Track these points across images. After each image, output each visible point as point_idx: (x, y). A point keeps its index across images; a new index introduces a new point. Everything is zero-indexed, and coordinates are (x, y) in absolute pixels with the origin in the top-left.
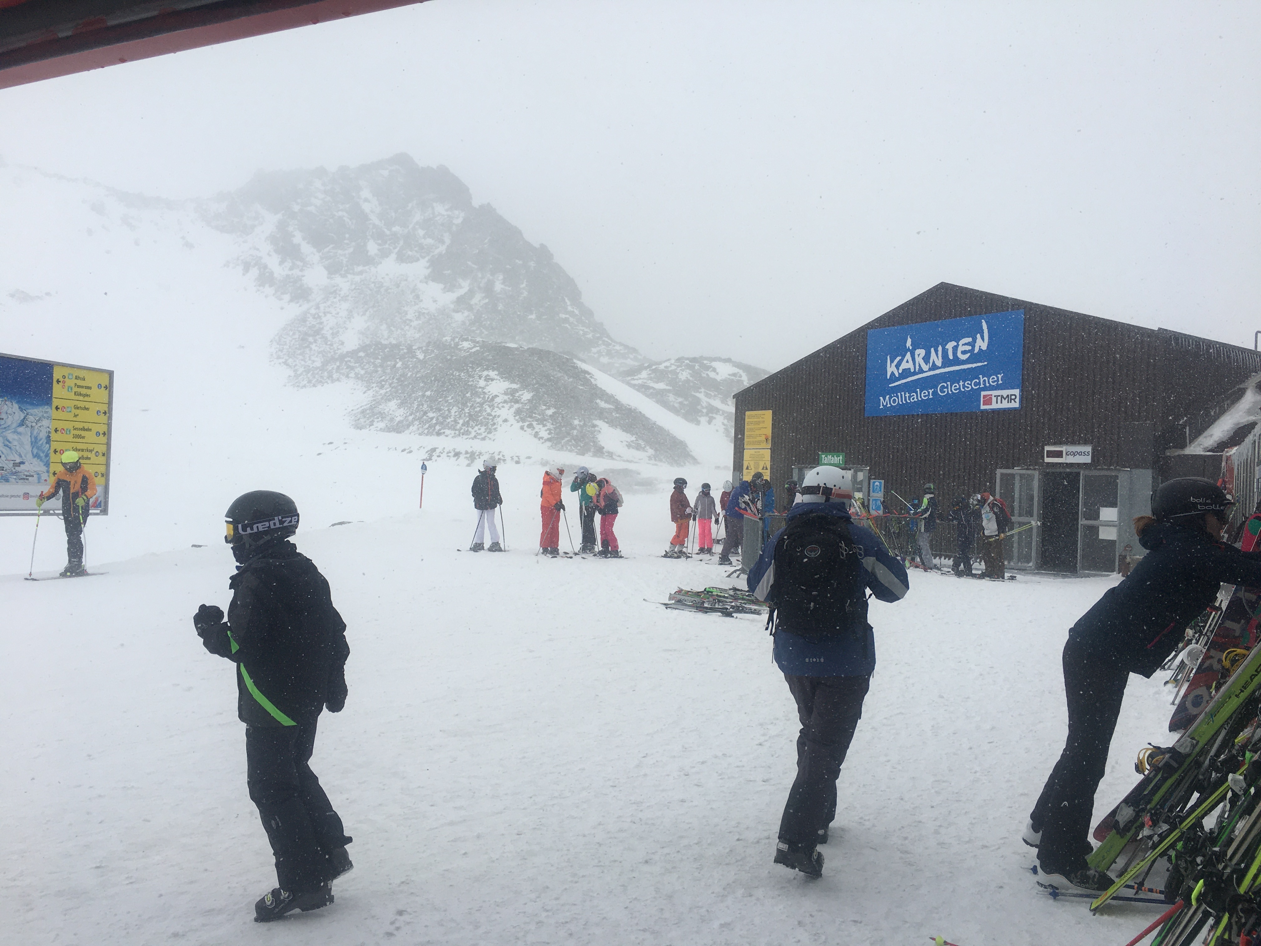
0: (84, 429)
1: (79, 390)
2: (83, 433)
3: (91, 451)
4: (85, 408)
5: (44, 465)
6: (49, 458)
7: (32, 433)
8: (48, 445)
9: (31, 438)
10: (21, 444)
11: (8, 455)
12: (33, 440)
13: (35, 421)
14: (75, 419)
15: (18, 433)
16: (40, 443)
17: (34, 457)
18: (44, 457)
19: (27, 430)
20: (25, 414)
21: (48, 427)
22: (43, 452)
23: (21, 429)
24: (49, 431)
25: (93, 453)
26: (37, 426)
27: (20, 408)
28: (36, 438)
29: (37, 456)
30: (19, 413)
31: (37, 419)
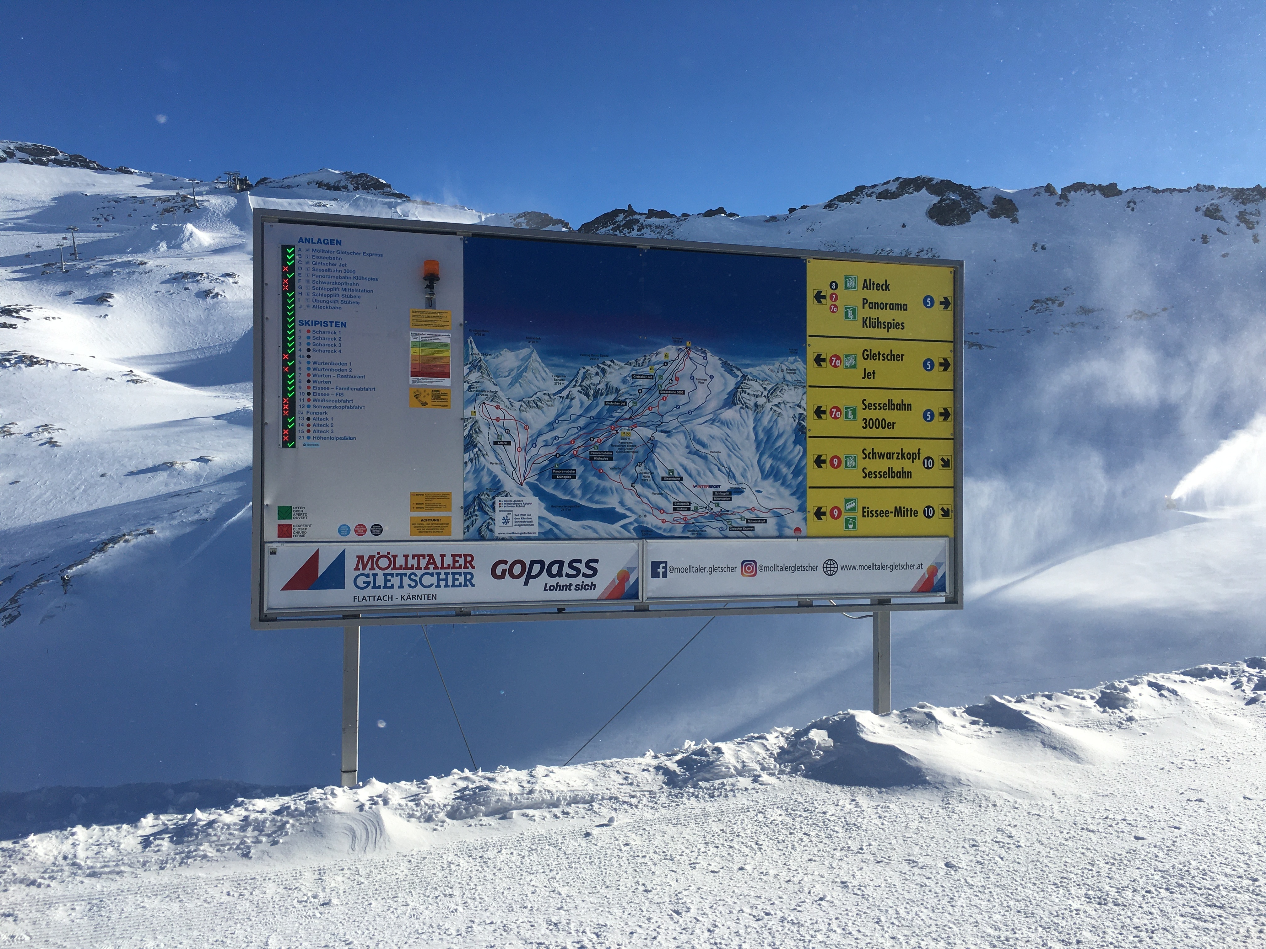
0: (890, 405)
1: (874, 314)
2: (890, 416)
3: (913, 457)
4: (892, 355)
5: (792, 494)
6: (801, 478)
7: (757, 420)
8: (799, 447)
9: (756, 434)
10: (733, 448)
11: (699, 474)
12: (761, 435)
13: (765, 393)
14: (867, 383)
15: (723, 423)
16: (780, 442)
17: (765, 477)
18: (791, 476)
19: (745, 418)
20: (739, 379)
21: (799, 406)
22: (789, 465)
23: (729, 414)
24: (801, 415)
25: (918, 462)
26: (769, 405)
27: (725, 365)
28: (768, 432)
29: (773, 474)
30: (722, 375)
31: (769, 388)
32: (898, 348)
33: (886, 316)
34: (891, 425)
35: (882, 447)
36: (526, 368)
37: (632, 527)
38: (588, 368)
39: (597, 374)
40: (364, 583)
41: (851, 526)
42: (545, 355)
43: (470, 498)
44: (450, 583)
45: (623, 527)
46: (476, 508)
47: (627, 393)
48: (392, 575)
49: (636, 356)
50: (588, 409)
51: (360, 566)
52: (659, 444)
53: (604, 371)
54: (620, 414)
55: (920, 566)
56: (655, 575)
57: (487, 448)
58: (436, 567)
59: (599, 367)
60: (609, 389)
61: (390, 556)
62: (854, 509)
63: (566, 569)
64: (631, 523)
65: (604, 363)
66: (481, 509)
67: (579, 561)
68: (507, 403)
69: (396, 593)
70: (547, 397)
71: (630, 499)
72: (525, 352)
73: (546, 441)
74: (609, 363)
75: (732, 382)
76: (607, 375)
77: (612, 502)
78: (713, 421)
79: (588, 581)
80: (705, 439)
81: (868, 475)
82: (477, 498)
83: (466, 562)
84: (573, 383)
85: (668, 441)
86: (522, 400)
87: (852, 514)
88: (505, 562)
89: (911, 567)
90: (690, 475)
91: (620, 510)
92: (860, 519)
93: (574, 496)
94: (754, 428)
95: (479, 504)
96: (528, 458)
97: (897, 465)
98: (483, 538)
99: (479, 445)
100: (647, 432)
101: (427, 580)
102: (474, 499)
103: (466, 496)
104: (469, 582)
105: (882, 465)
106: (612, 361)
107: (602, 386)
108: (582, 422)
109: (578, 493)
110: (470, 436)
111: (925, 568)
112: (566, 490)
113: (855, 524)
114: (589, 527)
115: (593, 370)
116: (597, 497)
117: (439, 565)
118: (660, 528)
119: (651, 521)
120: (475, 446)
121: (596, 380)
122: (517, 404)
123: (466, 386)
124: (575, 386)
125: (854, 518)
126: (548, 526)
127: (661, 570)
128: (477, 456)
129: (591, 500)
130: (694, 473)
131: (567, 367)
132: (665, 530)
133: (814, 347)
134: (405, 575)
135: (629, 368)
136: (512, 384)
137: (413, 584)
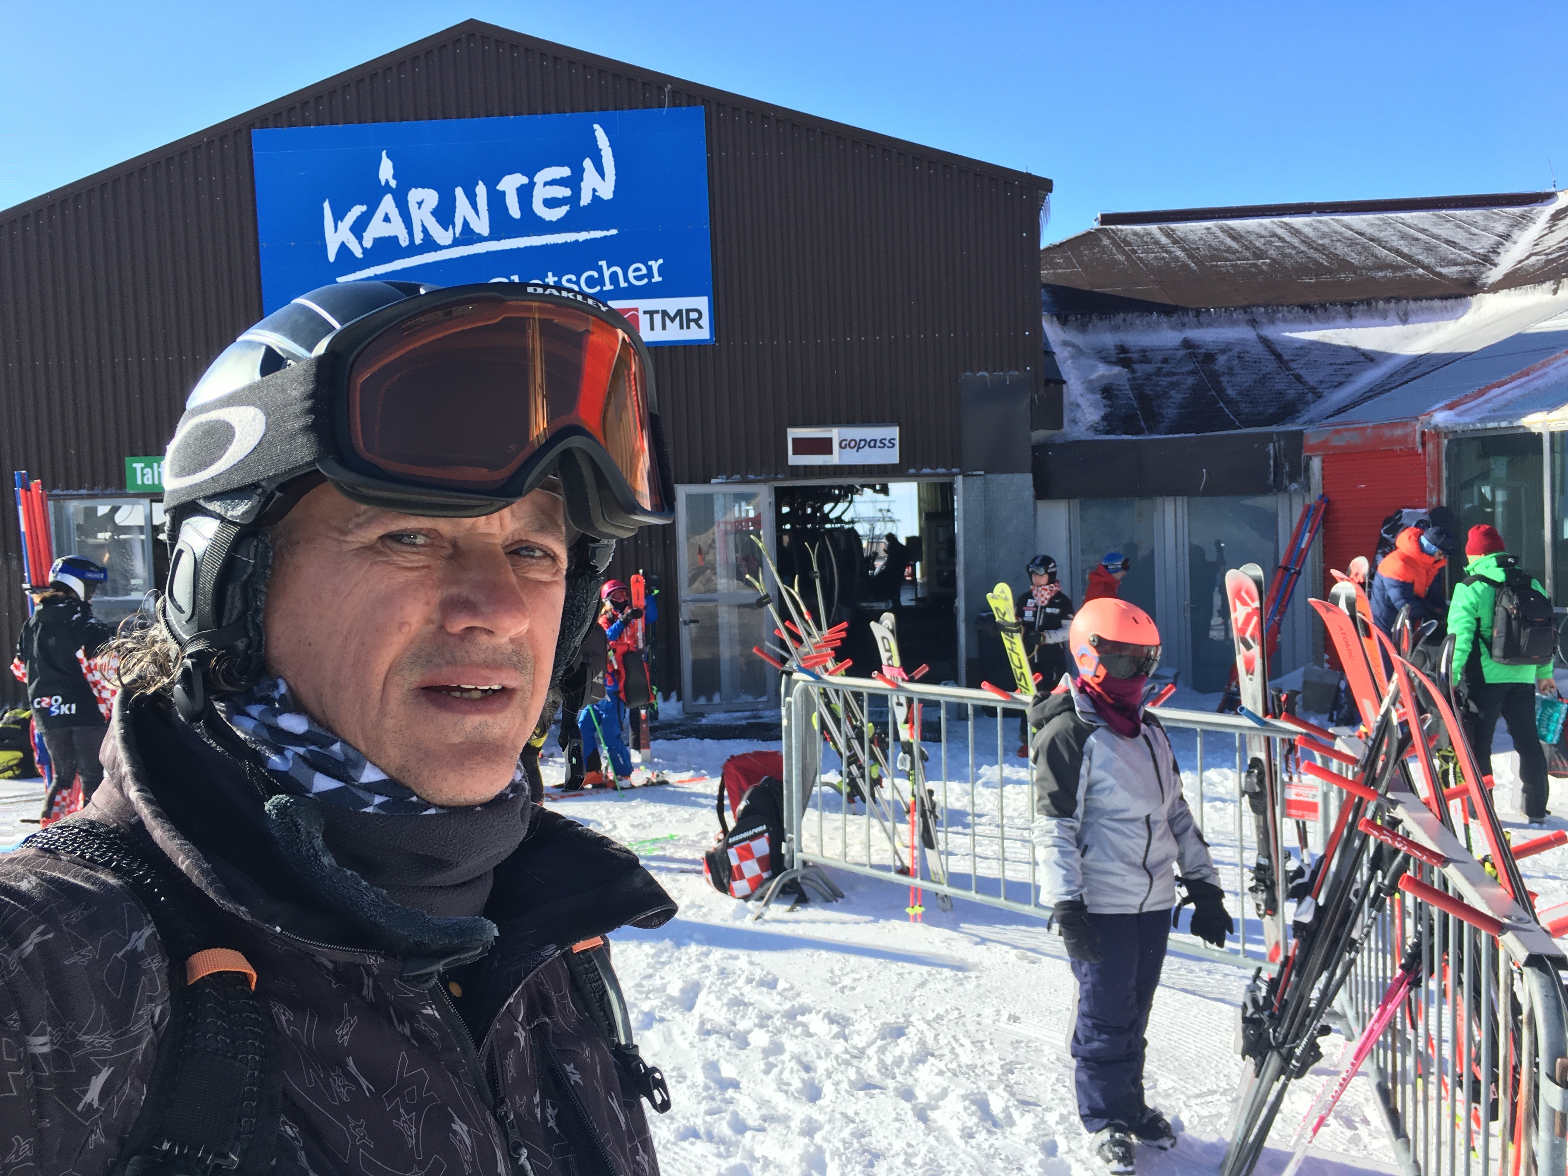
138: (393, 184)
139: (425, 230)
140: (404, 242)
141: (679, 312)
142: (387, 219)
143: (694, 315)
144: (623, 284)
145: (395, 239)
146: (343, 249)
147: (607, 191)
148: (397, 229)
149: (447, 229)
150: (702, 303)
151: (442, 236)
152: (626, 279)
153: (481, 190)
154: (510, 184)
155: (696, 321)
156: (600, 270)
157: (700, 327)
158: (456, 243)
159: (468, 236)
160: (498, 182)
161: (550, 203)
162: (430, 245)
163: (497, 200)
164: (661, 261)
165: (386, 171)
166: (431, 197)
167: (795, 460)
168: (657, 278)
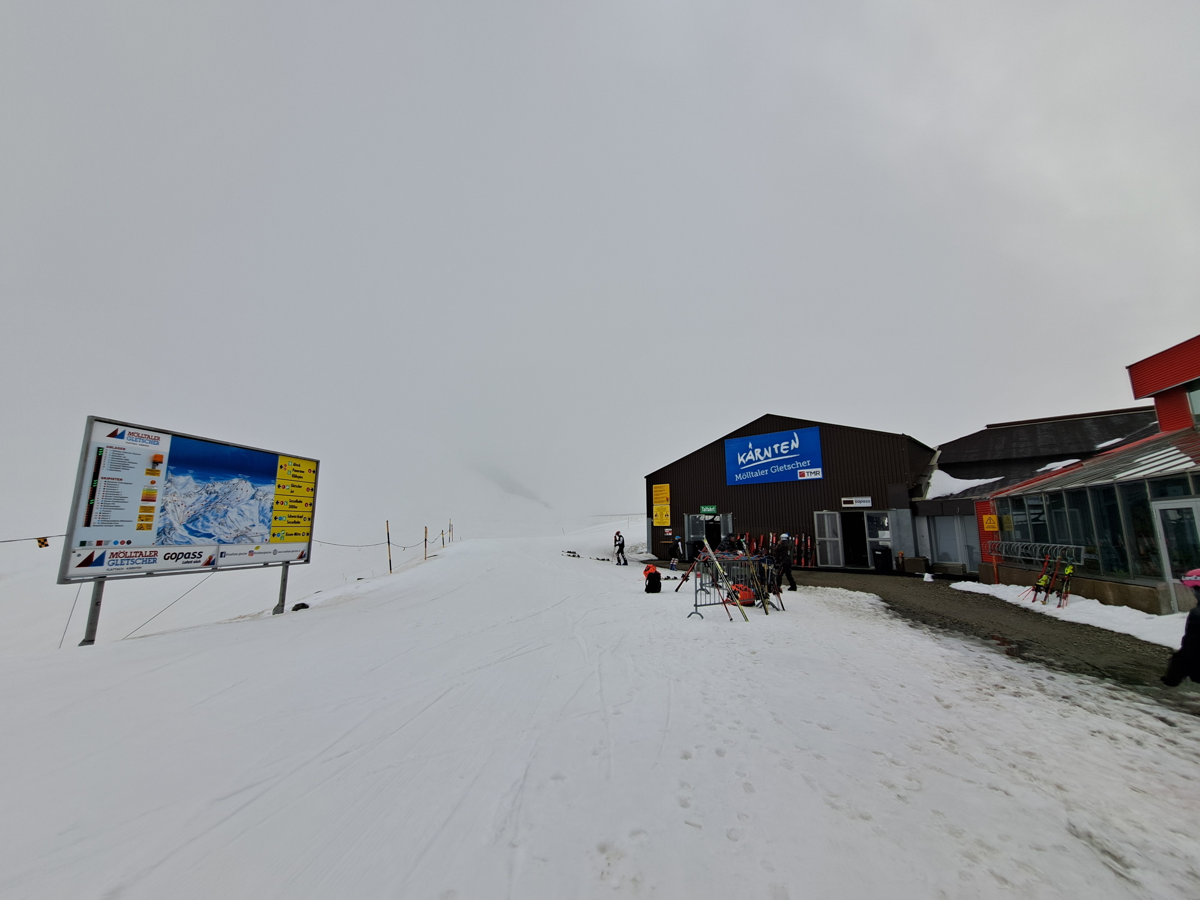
0: (297, 501)
1: (296, 473)
2: (296, 504)
3: (301, 517)
4: (299, 486)
5: (268, 528)
6: (271, 523)
7: (260, 504)
8: (271, 513)
9: (259, 508)
10: (251, 513)
11: (240, 521)
12: (261, 509)
13: (263, 495)
14: (292, 494)
15: (250, 505)
16: (265, 512)
17: (260, 522)
18: (268, 522)
19: (256, 502)
20: (256, 490)
21: (273, 500)
22: (267, 518)
23: (252, 502)
24: (273, 503)
25: (302, 519)
26: (264, 499)
27: (252, 485)
28: (263, 508)
29: (263, 521)
30: (251, 489)
31: (264, 494)
32: (300, 484)
33: (298, 474)
34: (296, 507)
35: (293, 514)
36: (188, 483)
37: (216, 540)
38: (209, 484)
39: (212, 486)
40: (113, 563)
41: (282, 539)
42: (195, 478)
43: (161, 530)
44: (148, 562)
45: (214, 540)
46: (163, 533)
47: (221, 493)
48: (124, 560)
49: (225, 481)
50: (207, 498)
51: (112, 557)
52: (229, 511)
53: (214, 485)
54: (218, 501)
55: (299, 551)
56: (221, 557)
57: (170, 511)
58: (143, 556)
59: (212, 484)
60: (215, 492)
61: (125, 552)
62: (283, 533)
63: (191, 556)
64: (216, 538)
65: (214, 483)
66: (164, 534)
67: (196, 553)
68: (179, 495)
69: (125, 567)
70: (193, 494)
71: (217, 530)
72: (188, 477)
73: (191, 509)
74: (216, 483)
75: (254, 491)
76: (215, 487)
77: (210, 531)
78: (247, 504)
79: (198, 560)
80: (243, 510)
81: (289, 523)
82: (163, 529)
83: (155, 554)
84: (203, 489)
85: (232, 510)
86: (184, 494)
87: (283, 535)
88: (169, 554)
89: (297, 551)
90: (237, 522)
91: (213, 534)
92: (285, 537)
93: (198, 529)
94: (259, 506)
95: (164, 532)
96: (184, 515)
97: (297, 520)
98: (163, 544)
99: (167, 510)
100: (225, 507)
101: (139, 561)
102: (162, 530)
103: (159, 529)
104: (155, 561)
105: (292, 520)
106: (217, 482)
107: (213, 491)
108: (204, 503)
109: (200, 527)
110: (164, 506)
111: (301, 551)
112: (196, 526)
113: (283, 538)
114: (202, 540)
115: (211, 485)
116: (206, 529)
117: (144, 555)
118: (225, 540)
119: (223, 538)
120: (165, 510)
121: (211, 488)
122: (183, 496)
123: (165, 488)
124: (204, 490)
125: (283, 536)
126: (188, 540)
127: (223, 555)
128: (166, 514)
129: (204, 530)
130: (239, 521)
131: (202, 483)
132: (227, 541)
133: (278, 482)
134: (130, 559)
135: (223, 485)
136: (182, 488)
137: (132, 563)
138: (752, 448)
139: (758, 457)
140: (754, 460)
141: (814, 472)
142: (750, 455)
143: (818, 472)
144: (801, 466)
145: (752, 459)
146: (742, 462)
147: (797, 446)
148: (752, 457)
149: (762, 456)
150: (820, 470)
151: (761, 458)
152: (802, 465)
153: (770, 448)
154: (776, 446)
155: (818, 474)
156: (796, 463)
157: (819, 475)
158: (765, 459)
159: (767, 458)
160: (773, 446)
161: (785, 450)
162: (759, 460)
163: (773, 450)
164: (810, 461)
165: (750, 446)
166: (759, 450)
167: (844, 506)
168: (809, 464)
